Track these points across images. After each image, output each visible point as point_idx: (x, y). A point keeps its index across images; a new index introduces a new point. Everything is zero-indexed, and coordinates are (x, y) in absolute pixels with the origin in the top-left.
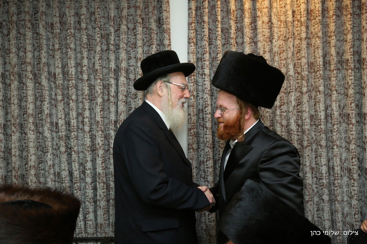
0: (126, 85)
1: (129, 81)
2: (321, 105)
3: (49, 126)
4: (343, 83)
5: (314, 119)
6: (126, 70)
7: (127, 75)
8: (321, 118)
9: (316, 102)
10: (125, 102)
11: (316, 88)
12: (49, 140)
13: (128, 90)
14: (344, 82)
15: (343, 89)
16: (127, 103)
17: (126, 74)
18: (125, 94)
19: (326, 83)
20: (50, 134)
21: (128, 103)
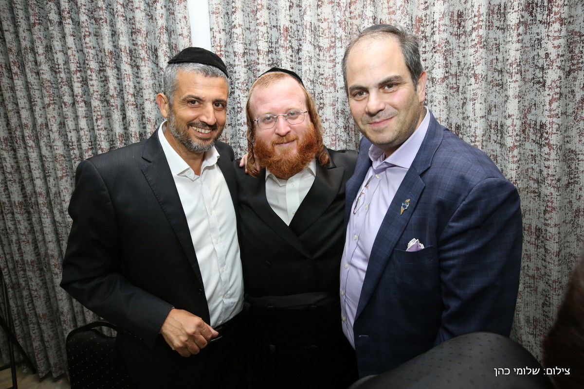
0: (131, 77)
1: (136, 71)
2: (478, 106)
3: (46, 141)
4: (532, 55)
5: (461, 133)
6: (128, 52)
7: (131, 60)
8: (477, 134)
9: (465, 98)
10: (133, 105)
11: (468, 69)
12: (49, 160)
13: (137, 85)
14: (536, 53)
15: (531, 70)
16: (137, 107)
17: (129, 58)
18: (132, 93)
19: (491, 57)
20: (49, 152)
21: (139, 106)
